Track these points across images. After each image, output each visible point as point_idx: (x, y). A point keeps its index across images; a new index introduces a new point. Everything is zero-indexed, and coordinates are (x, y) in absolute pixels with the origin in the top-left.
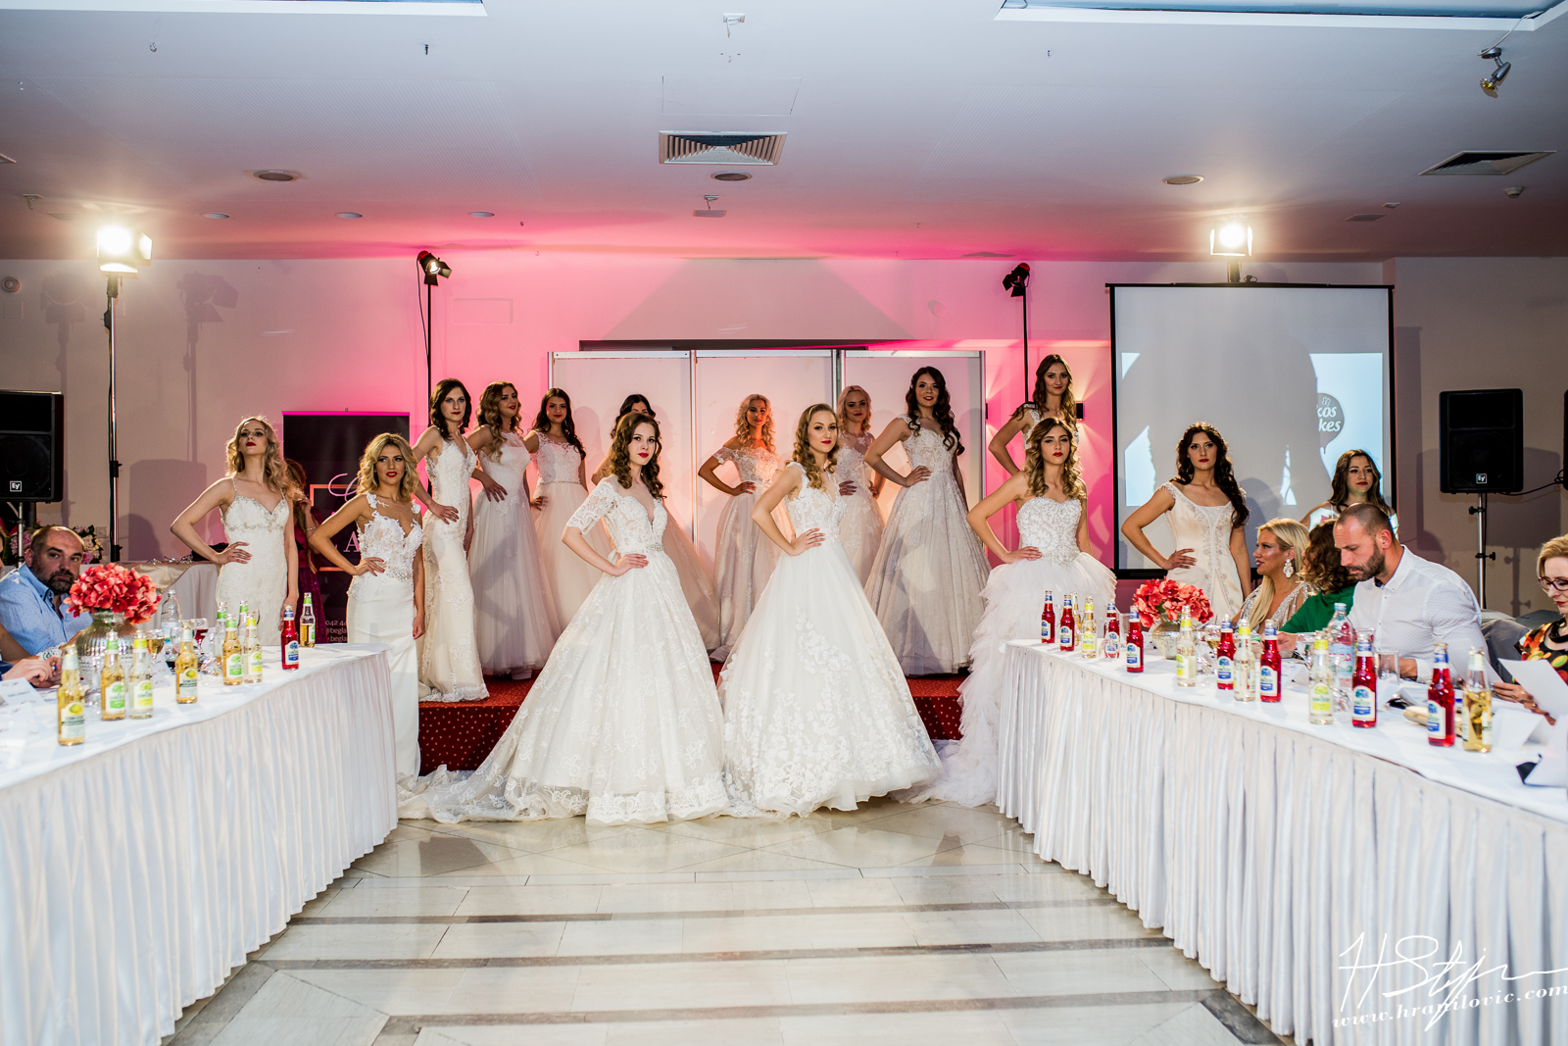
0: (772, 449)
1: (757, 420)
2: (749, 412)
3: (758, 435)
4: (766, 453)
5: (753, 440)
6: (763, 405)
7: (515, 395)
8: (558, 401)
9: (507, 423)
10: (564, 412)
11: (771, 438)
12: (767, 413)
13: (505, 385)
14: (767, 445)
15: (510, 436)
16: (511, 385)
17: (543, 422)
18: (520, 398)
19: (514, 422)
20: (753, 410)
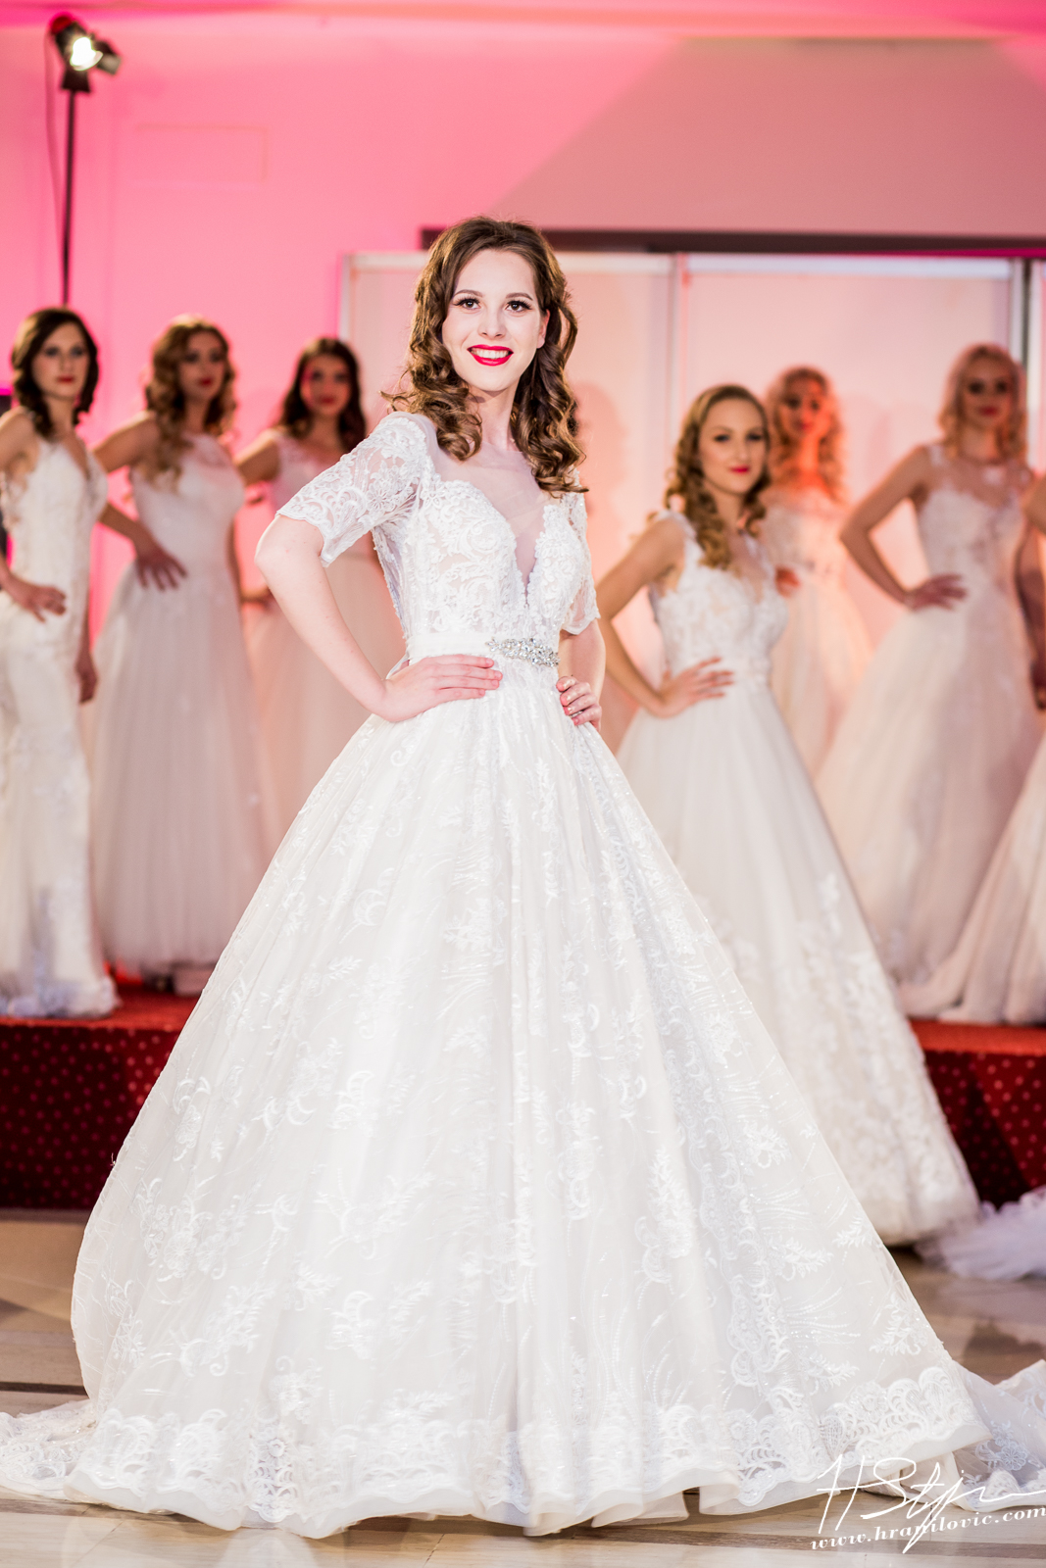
0: (841, 494)
1: (801, 426)
2: (785, 411)
3: (807, 459)
4: (826, 503)
5: (794, 474)
6: (813, 387)
7: (222, 351)
8: (331, 367)
9: (196, 414)
10: (341, 393)
11: (839, 470)
12: (826, 406)
13: (199, 329)
14: (829, 484)
15: (204, 443)
16: (214, 332)
17: (296, 413)
18: (238, 357)
19: (217, 413)
20: (793, 402)
